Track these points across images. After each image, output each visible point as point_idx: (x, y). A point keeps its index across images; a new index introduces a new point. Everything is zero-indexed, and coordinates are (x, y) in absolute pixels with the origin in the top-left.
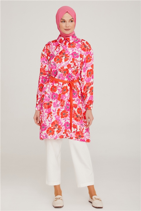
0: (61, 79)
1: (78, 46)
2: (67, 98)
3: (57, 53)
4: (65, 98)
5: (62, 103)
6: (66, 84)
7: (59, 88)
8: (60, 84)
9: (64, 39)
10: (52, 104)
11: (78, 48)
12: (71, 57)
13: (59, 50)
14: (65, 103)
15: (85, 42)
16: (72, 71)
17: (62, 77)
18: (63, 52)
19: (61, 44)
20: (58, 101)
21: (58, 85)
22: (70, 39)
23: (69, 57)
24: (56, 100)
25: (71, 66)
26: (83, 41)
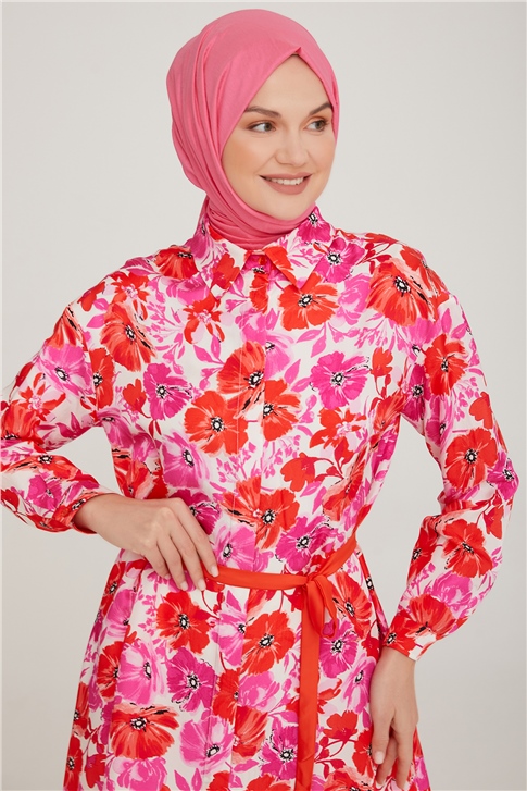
0: (240, 563)
1: (349, 300)
2: (280, 695)
3: (207, 373)
4: (269, 695)
5: (246, 730)
6: (279, 593)
7: (227, 630)
8: (233, 602)
9: (250, 258)
10: (175, 733)
11: (352, 318)
12: (313, 400)
13: (216, 344)
14: (268, 729)
15: (395, 252)
16: (317, 503)
17: (245, 550)
18: (251, 364)
19: (229, 296)
20: (215, 722)
21: (218, 608)
22: (290, 256)
23: (294, 401)
24: (201, 709)
25: (312, 470)
26: (379, 249)
